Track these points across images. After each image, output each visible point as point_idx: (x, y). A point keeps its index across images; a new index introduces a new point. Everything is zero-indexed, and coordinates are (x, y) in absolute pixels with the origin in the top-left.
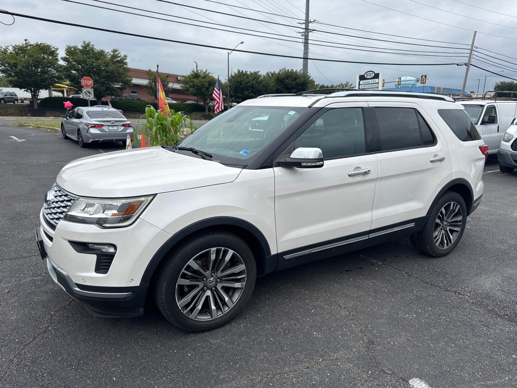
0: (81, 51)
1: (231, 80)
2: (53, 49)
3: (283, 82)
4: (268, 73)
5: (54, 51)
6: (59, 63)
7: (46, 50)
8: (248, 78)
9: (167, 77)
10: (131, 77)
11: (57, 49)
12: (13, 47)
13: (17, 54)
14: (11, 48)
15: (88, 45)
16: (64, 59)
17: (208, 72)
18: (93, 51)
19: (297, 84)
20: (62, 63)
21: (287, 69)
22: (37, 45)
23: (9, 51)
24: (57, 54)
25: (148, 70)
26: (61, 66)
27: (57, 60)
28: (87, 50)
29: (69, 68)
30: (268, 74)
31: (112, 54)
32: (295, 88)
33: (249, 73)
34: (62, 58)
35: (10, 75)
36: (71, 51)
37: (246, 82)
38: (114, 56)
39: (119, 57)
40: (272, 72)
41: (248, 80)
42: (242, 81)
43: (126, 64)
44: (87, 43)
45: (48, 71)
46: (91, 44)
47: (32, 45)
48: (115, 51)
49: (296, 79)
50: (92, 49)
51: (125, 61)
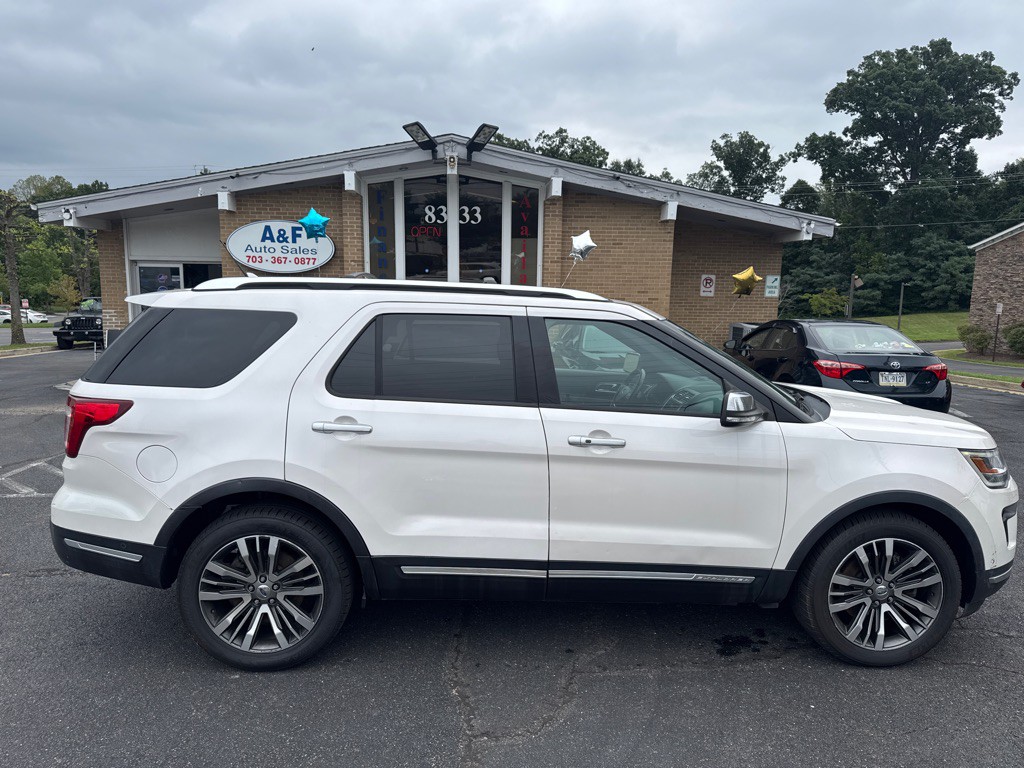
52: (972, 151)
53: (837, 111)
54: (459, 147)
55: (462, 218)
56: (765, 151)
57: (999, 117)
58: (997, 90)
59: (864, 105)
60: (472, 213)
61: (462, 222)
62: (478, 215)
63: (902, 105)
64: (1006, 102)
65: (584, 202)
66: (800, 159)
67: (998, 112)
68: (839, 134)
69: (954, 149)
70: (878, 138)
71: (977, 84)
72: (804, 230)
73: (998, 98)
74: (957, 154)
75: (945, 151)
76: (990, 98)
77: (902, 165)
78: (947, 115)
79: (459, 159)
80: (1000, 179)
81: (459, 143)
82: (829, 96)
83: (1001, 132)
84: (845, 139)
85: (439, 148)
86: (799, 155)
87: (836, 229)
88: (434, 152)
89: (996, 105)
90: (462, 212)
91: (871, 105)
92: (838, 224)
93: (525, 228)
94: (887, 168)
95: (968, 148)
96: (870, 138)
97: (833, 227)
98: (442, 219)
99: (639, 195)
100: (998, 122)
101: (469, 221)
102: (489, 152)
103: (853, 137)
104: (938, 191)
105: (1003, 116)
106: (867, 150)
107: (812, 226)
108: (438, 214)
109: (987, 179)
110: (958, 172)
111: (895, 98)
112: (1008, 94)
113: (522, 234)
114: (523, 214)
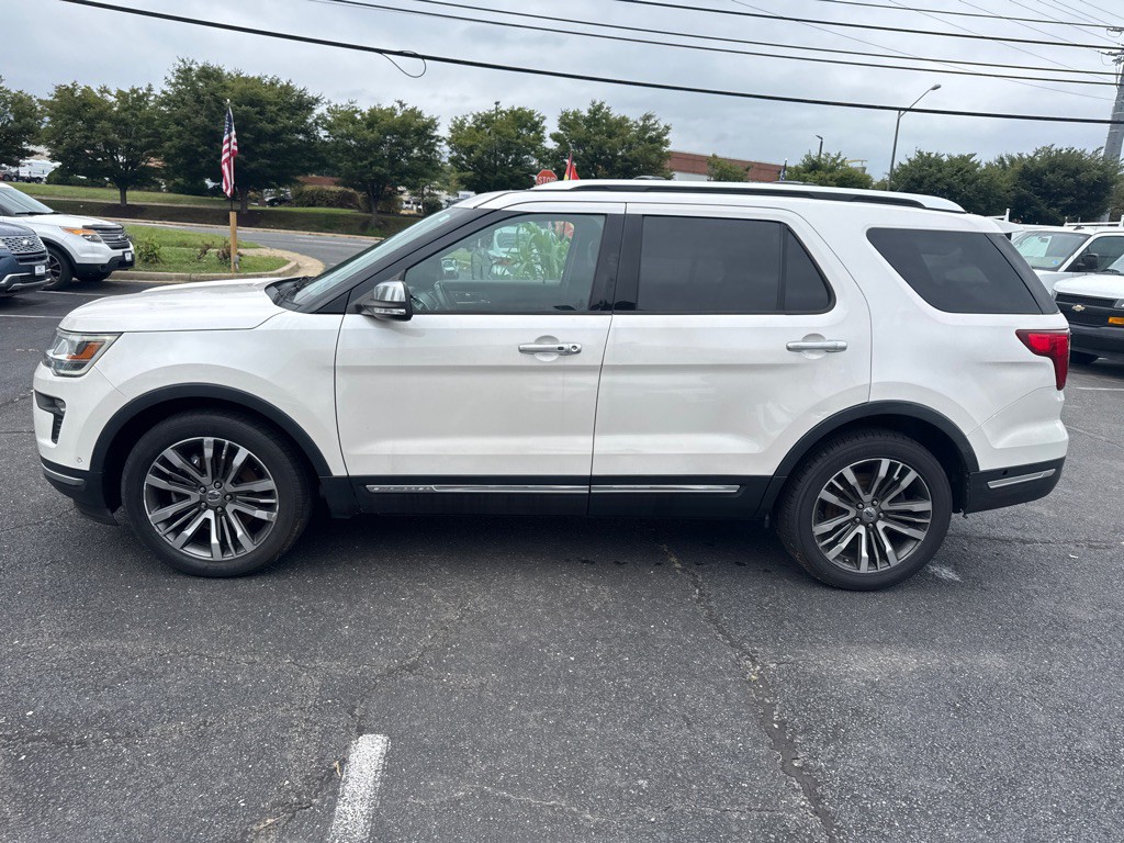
0: (586, 121)
1: (897, 175)
2: (537, 119)
3: (1040, 180)
4: (1002, 158)
5: (537, 124)
6: (544, 144)
7: (524, 121)
8: (940, 171)
9: (747, 170)
10: (671, 171)
11: (544, 118)
12: (474, 116)
13: (479, 129)
14: (470, 119)
15: (600, 107)
16: (555, 137)
17: (842, 157)
18: (607, 119)
19: (1079, 184)
20: (550, 144)
21: (1057, 147)
22: (511, 112)
23: (467, 125)
24: (544, 128)
25: (711, 155)
26: (547, 152)
27: (541, 139)
28: (597, 117)
29: (563, 154)
30: (1001, 160)
31: (641, 123)
32: (1071, 194)
33: (945, 158)
34: (551, 136)
35: (463, 169)
36: (569, 122)
37: (933, 179)
38: (645, 129)
39: (654, 130)
40: (1016, 156)
41: (939, 175)
42: (923, 178)
43: (667, 143)
44: (598, 103)
45: (523, 162)
46: (605, 106)
47: (504, 112)
48: (647, 117)
49: (1077, 171)
50: (607, 115)
51: (665, 138)
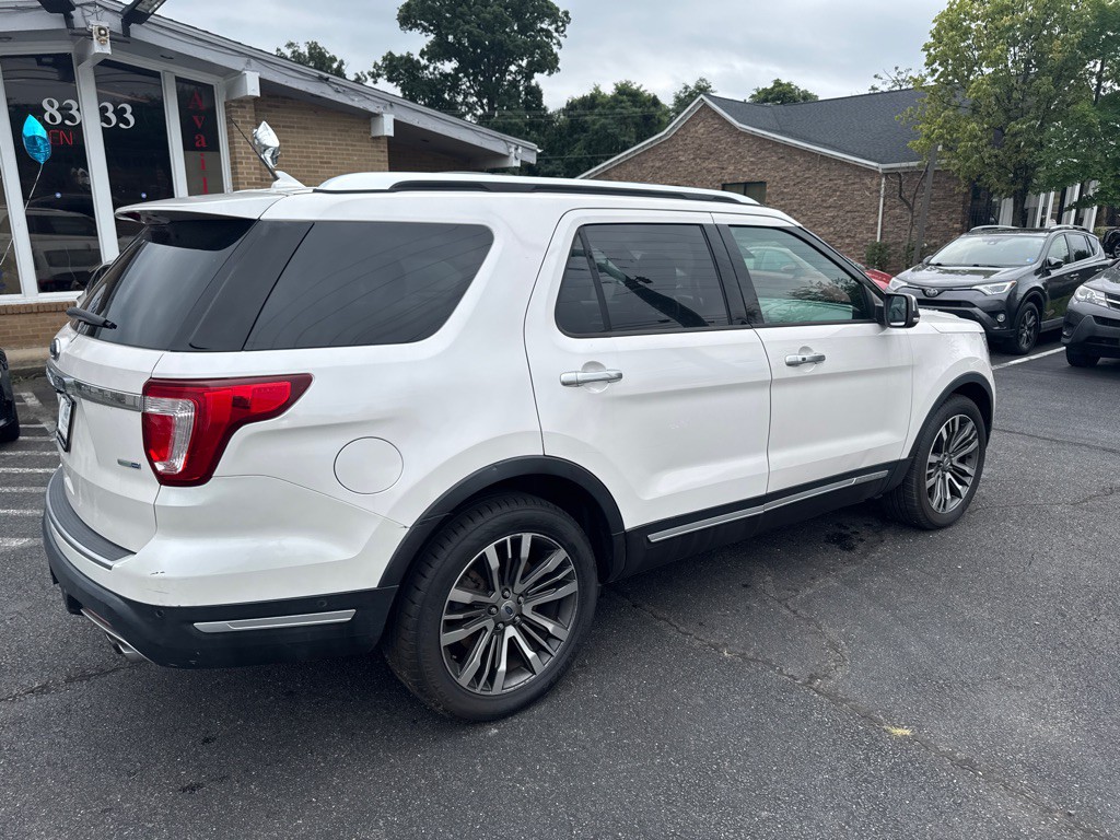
52: (537, 86)
53: (411, 29)
54: (106, 14)
55: (106, 120)
56: (340, 67)
57: (556, 55)
58: (554, 26)
59: (437, 27)
60: (120, 113)
61: (106, 126)
62: (128, 116)
63: (476, 31)
64: (562, 39)
65: (278, 107)
66: (380, 80)
67: (555, 49)
68: (416, 57)
69: (522, 82)
70: (454, 64)
71: (537, 18)
72: (513, 155)
73: (555, 34)
74: (526, 88)
75: (514, 83)
76: (548, 34)
77: (479, 95)
78: (516, 46)
79: (111, 32)
80: (562, 117)
81: (106, 9)
82: (400, 11)
83: (559, 69)
84: (424, 62)
85: (76, 13)
86: (379, 75)
87: (538, 155)
88: (68, 19)
89: (554, 41)
90: (103, 110)
91: (446, 28)
92: (539, 151)
93: (201, 138)
94: (465, 97)
95: (533, 82)
96: (446, 63)
97: (535, 154)
98: (72, 118)
99: (350, 103)
100: (556, 60)
101: (117, 124)
102: (154, 28)
103: (429, 60)
104: (516, 124)
105: (560, 53)
106: (445, 76)
107: (520, 151)
108: (64, 110)
109: (551, 116)
110: (528, 106)
111: (468, 23)
112: (562, 32)
113: (197, 144)
114: (195, 118)
